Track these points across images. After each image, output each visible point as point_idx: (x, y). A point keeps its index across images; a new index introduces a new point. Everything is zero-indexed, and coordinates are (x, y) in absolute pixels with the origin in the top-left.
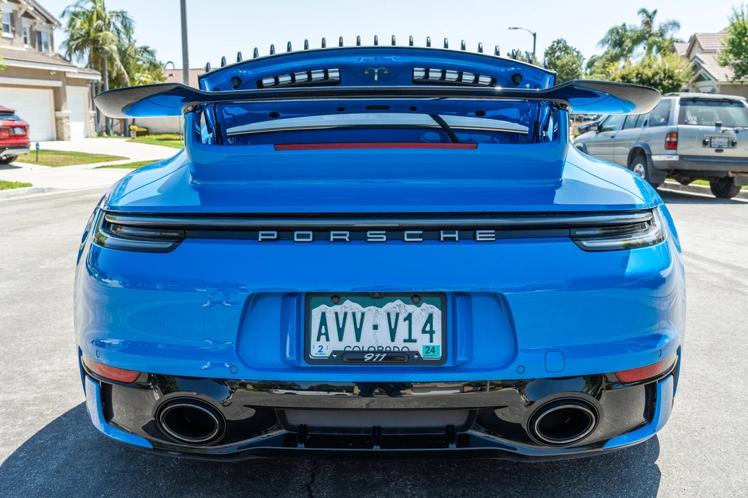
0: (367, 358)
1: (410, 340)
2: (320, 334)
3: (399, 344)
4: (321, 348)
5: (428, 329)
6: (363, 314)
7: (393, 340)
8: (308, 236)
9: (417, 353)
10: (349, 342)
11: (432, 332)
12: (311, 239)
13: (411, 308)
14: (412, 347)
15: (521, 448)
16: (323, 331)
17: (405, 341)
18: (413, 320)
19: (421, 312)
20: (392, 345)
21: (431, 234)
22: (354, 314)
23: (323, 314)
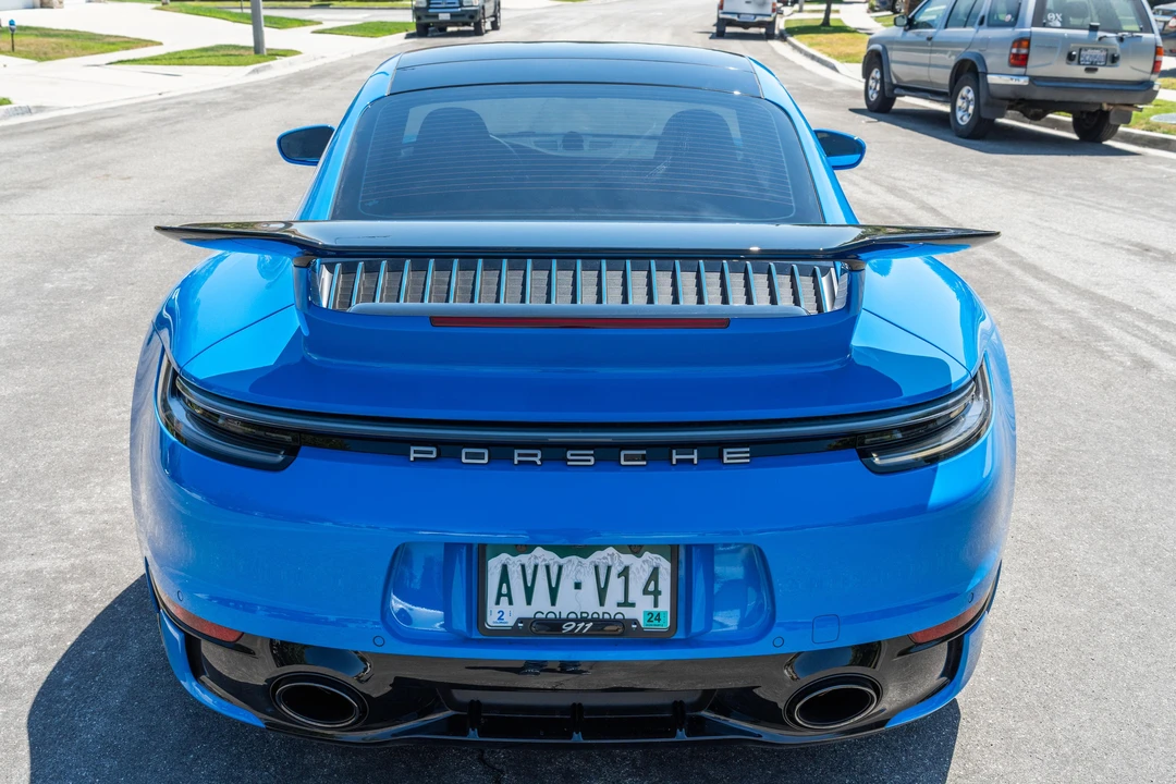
0: (566, 629)
1: (626, 603)
2: (500, 595)
3: (611, 609)
4: (502, 614)
5: (651, 587)
6: (560, 568)
7: (602, 604)
8: (481, 456)
9: (635, 622)
10: (541, 605)
11: (657, 593)
12: (486, 461)
13: (628, 559)
14: (628, 613)
15: (768, 733)
16: (504, 590)
17: (619, 605)
18: (631, 576)
19: (641, 566)
20: (600, 610)
21: (658, 453)
22: (548, 567)
23: (505, 567)
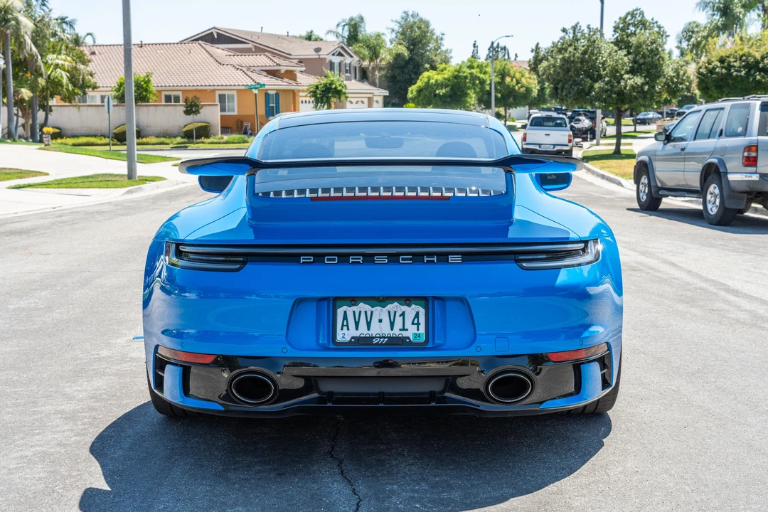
0: (375, 341)
1: (404, 329)
2: (343, 325)
3: (396, 332)
4: (344, 335)
5: (416, 321)
6: (372, 312)
7: (392, 329)
8: (334, 260)
9: (408, 338)
10: (363, 331)
11: (418, 324)
12: (336, 262)
13: (404, 308)
14: (405, 334)
15: (483, 406)
16: (345, 324)
17: (400, 330)
18: (406, 316)
19: (411, 311)
20: (391, 333)
21: (417, 258)
22: (366, 312)
23: (345, 312)
